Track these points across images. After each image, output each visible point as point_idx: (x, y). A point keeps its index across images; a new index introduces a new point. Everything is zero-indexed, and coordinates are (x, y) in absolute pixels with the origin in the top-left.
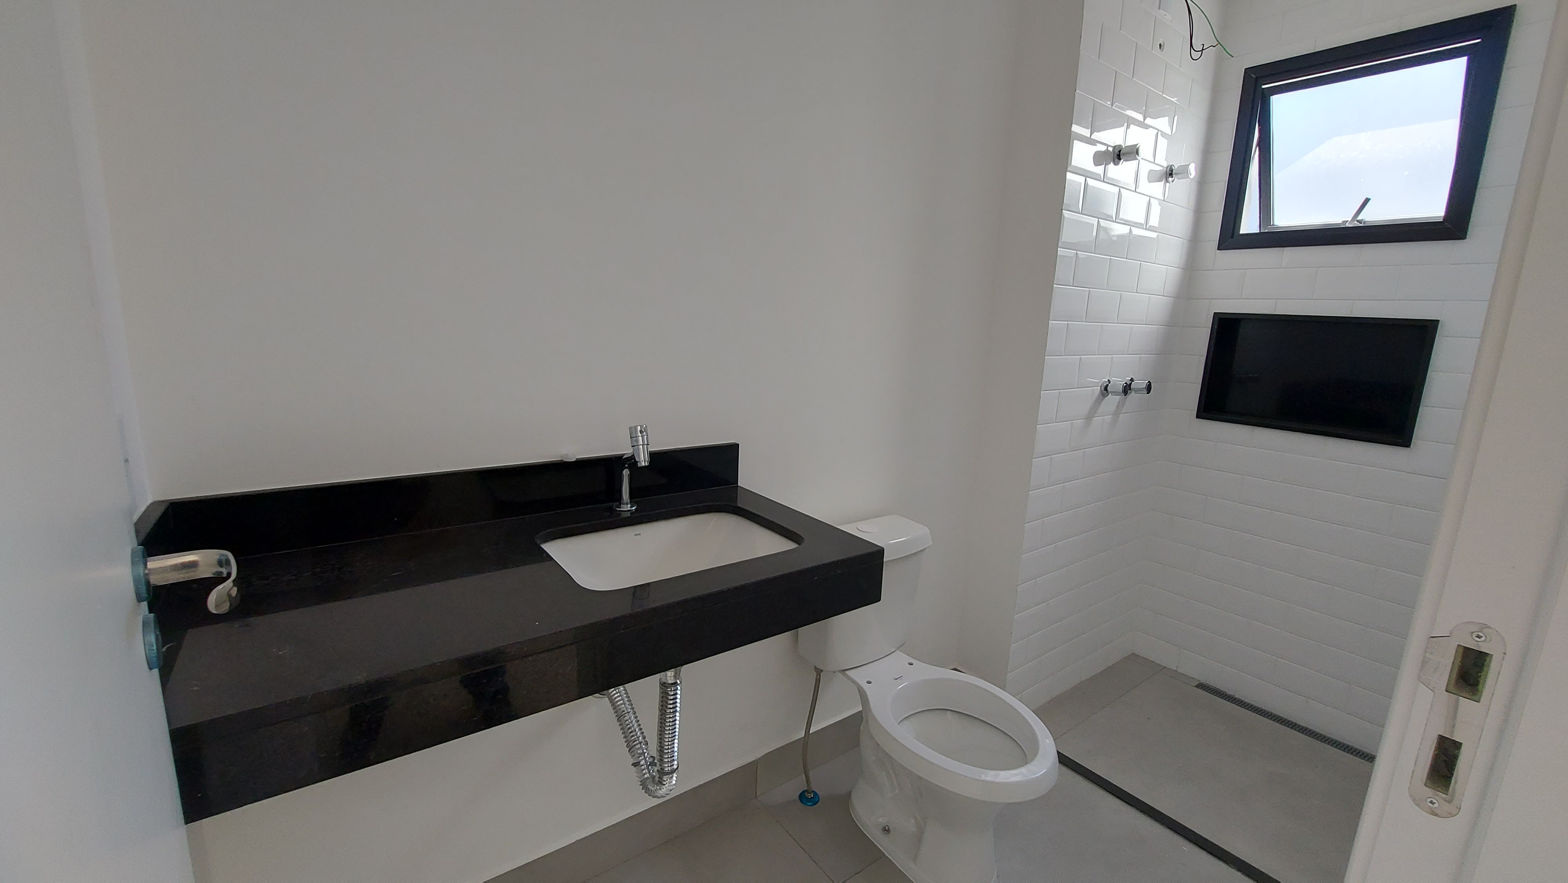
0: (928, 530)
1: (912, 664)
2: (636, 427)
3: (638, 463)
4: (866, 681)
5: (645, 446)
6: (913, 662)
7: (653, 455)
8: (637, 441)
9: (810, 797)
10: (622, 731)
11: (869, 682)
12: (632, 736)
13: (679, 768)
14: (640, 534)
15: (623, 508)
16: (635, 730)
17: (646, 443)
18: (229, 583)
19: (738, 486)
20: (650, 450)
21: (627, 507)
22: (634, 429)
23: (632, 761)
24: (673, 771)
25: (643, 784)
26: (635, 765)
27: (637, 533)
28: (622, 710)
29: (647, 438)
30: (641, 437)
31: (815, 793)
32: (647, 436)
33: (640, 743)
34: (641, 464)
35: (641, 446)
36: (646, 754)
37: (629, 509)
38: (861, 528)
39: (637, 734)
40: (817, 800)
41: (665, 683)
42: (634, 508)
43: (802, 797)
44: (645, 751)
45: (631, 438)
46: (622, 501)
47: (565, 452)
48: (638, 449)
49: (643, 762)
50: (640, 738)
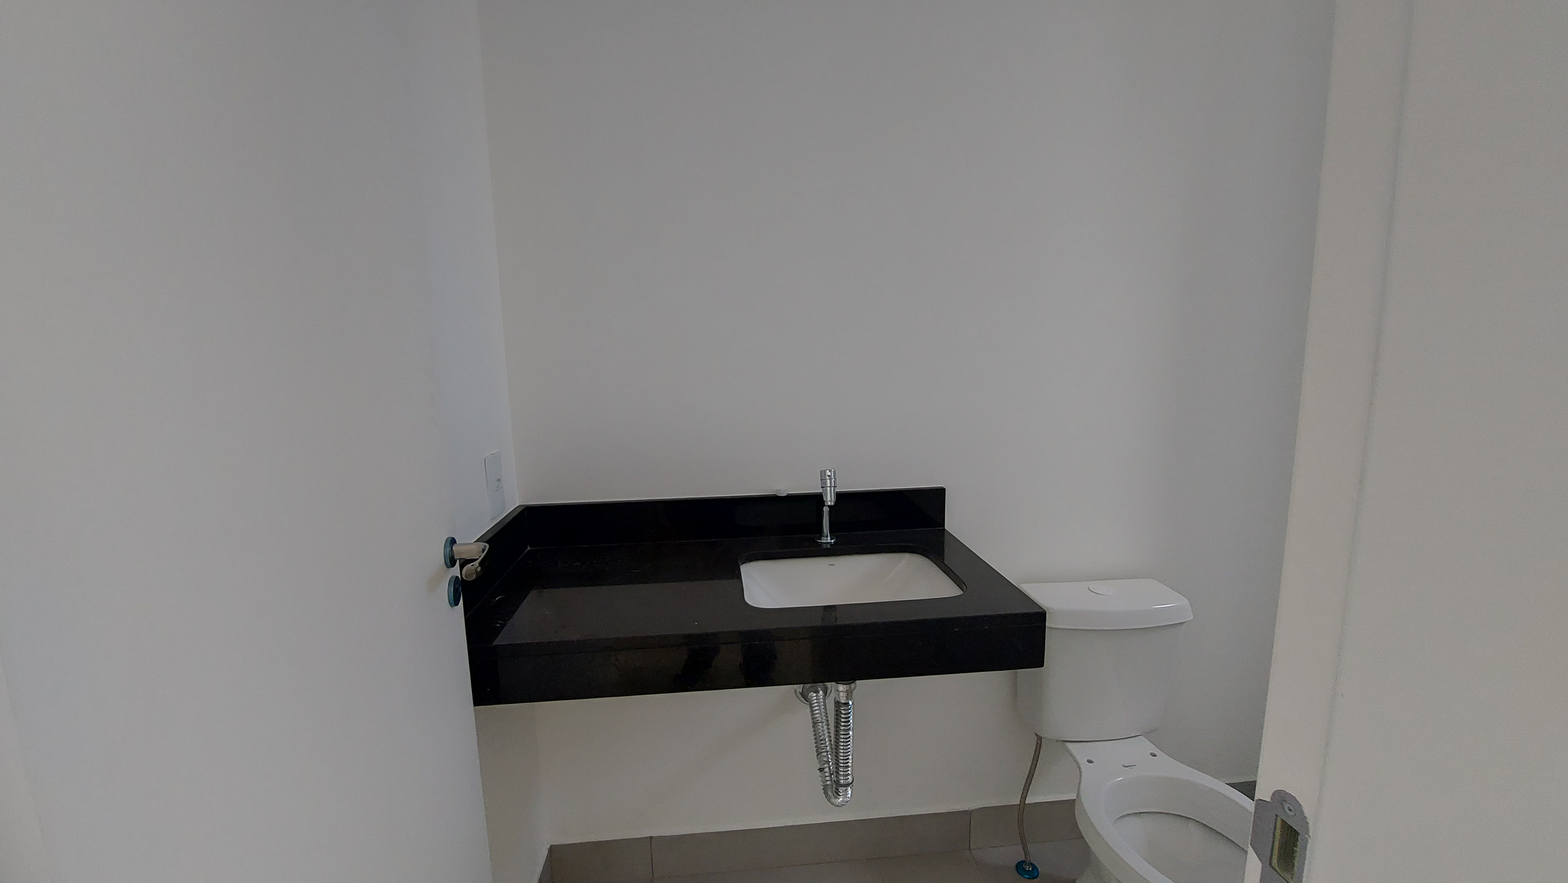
0: (1187, 601)
1: (1154, 755)
2: (825, 472)
3: (825, 503)
4: (1086, 759)
5: (833, 488)
6: (1156, 753)
7: (840, 496)
8: (826, 483)
9: (1027, 869)
10: (814, 737)
11: (1090, 762)
12: (822, 744)
13: (854, 783)
14: (834, 565)
15: (824, 540)
16: (825, 739)
17: (833, 485)
18: (476, 563)
19: (944, 529)
20: (837, 491)
21: (828, 539)
22: (823, 472)
23: (819, 766)
24: (848, 785)
25: (825, 788)
26: (821, 770)
27: (831, 564)
28: (818, 719)
29: (834, 481)
30: (829, 481)
31: (1034, 867)
32: (835, 479)
33: (827, 752)
34: (827, 503)
35: (829, 488)
36: (831, 763)
37: (829, 541)
38: (1094, 588)
39: (826, 743)
40: (1036, 874)
41: (838, 702)
42: (833, 541)
43: (1020, 867)
44: (830, 760)
45: (821, 480)
46: (823, 534)
47: (779, 488)
48: (826, 490)
49: (827, 770)
50: (828, 748)
